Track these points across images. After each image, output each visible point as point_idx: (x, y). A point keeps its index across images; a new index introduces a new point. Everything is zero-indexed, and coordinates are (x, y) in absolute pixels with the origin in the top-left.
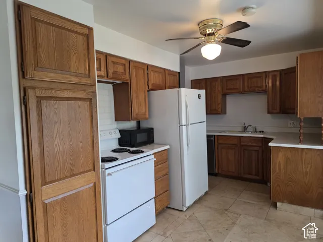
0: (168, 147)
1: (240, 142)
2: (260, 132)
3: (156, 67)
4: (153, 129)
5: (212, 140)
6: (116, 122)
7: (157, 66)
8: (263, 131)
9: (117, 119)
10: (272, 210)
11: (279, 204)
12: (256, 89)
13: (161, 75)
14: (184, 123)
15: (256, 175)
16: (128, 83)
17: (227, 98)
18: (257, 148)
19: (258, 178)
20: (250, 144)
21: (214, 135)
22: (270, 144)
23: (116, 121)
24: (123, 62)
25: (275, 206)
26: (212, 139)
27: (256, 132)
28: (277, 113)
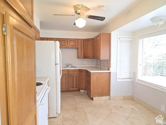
1: (68, 72)
2: (74, 67)
10: (92, 101)
11: (94, 98)
15: (76, 88)
18: (76, 75)
19: (76, 89)
20: (73, 73)
25: (92, 99)
27: (72, 67)
28: (83, 58)
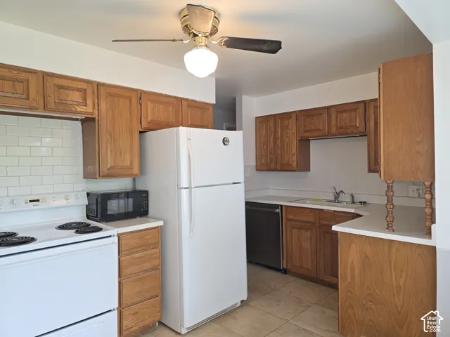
0: (160, 223)
1: (319, 219)
2: (361, 202)
3: (161, 95)
4: (147, 192)
5: (278, 213)
6: (85, 180)
7: (164, 93)
8: (365, 202)
9: (88, 175)
12: (349, 131)
13: (171, 109)
14: (184, 183)
16: (95, 118)
17: (311, 146)
21: (282, 206)
22: (335, 228)
23: (85, 178)
24: (83, 86)
26: (278, 211)
27: (353, 202)
